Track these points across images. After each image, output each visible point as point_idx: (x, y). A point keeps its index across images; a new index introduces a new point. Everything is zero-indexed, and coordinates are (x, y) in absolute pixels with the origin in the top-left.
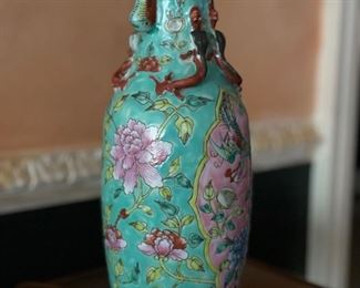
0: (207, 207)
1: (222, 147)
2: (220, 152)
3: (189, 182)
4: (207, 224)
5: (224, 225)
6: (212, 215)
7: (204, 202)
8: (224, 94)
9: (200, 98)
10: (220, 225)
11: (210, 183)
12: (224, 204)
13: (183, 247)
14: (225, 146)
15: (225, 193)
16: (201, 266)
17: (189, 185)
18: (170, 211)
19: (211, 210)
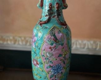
0: (43, 55)
1: (49, 41)
2: (48, 42)
3: (39, 48)
4: (43, 60)
5: (49, 62)
6: (45, 58)
7: (43, 54)
8: (54, 27)
9: (46, 27)
10: (47, 61)
11: (44, 49)
12: (48, 56)
13: (38, 64)
14: (50, 41)
15: (49, 53)
16: (42, 71)
17: (39, 49)
18: (36, 54)
19: (44, 57)
